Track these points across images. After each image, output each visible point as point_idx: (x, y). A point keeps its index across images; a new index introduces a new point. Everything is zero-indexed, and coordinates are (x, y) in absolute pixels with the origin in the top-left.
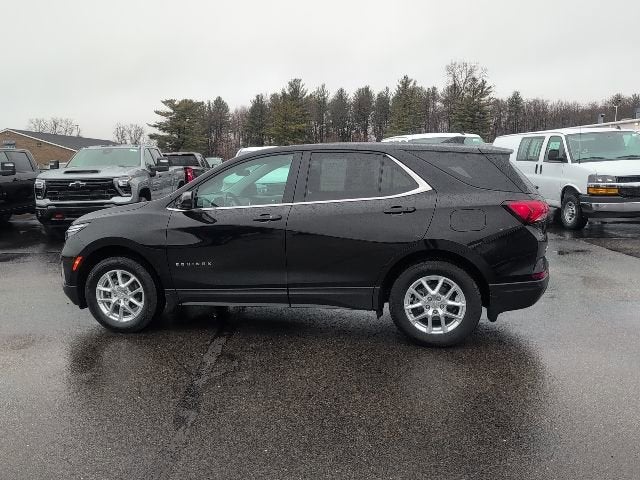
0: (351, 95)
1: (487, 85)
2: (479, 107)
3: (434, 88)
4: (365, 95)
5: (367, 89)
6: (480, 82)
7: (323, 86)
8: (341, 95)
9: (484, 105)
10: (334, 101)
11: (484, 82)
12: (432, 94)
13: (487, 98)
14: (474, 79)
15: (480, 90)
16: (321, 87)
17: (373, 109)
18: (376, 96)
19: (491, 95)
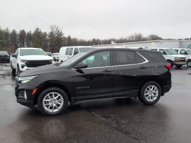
0: (18, 32)
1: (62, 33)
2: (60, 39)
3: (46, 32)
4: (23, 32)
5: (24, 30)
6: (60, 32)
7: (8, 28)
8: (14, 31)
9: (62, 38)
10: (11, 33)
11: (61, 32)
12: (45, 34)
13: (62, 36)
14: (59, 31)
15: (60, 34)
16: (7, 28)
17: (26, 37)
18: (27, 33)
19: (63, 36)
